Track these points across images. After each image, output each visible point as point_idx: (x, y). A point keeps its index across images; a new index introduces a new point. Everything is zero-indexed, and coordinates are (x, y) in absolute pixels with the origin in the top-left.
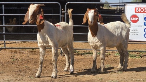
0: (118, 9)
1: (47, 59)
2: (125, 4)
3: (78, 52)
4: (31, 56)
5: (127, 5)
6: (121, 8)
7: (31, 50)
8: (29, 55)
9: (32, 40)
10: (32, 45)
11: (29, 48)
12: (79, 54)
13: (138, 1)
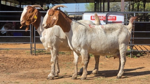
0: (76, 17)
1: (20, 58)
2: (83, 13)
3: (45, 52)
4: (6, 55)
5: (84, 14)
6: (78, 16)
7: (6, 51)
8: (4, 55)
9: (6, 42)
10: (6, 46)
11: (4, 48)
12: (45, 53)
13: (91, 11)
